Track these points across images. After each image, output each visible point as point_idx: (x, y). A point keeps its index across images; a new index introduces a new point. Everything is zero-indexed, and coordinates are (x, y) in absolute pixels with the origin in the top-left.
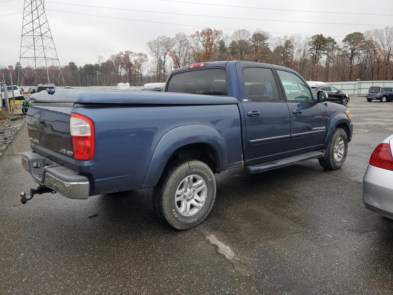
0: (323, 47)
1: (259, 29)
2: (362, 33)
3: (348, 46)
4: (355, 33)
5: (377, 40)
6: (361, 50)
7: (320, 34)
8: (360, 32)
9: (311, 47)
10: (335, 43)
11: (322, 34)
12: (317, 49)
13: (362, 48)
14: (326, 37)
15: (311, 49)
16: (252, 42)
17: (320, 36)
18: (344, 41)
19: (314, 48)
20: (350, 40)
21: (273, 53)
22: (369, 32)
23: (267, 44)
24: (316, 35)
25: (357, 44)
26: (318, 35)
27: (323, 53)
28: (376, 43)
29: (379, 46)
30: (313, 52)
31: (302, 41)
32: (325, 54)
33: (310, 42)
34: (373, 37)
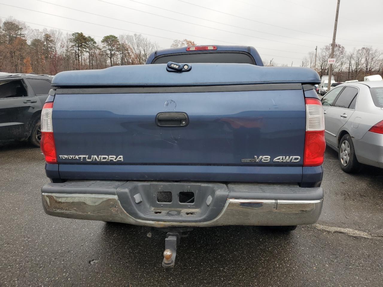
0: (84, 45)
1: (12, 17)
2: (116, 36)
3: (106, 47)
4: (111, 36)
5: (129, 44)
6: (118, 51)
7: (80, 32)
8: (115, 35)
9: (73, 44)
10: (95, 43)
11: (82, 32)
12: (78, 47)
13: (118, 49)
14: (87, 36)
15: (72, 46)
16: (3, 30)
17: (81, 34)
18: (103, 42)
19: (75, 45)
20: (107, 42)
21: (29, 46)
22: (122, 37)
23: (23, 36)
24: (76, 32)
25: (113, 46)
26: (78, 33)
27: (85, 51)
28: (129, 46)
29: (131, 49)
30: (75, 49)
31: (63, 36)
32: (87, 52)
33: (71, 39)
34: (126, 41)
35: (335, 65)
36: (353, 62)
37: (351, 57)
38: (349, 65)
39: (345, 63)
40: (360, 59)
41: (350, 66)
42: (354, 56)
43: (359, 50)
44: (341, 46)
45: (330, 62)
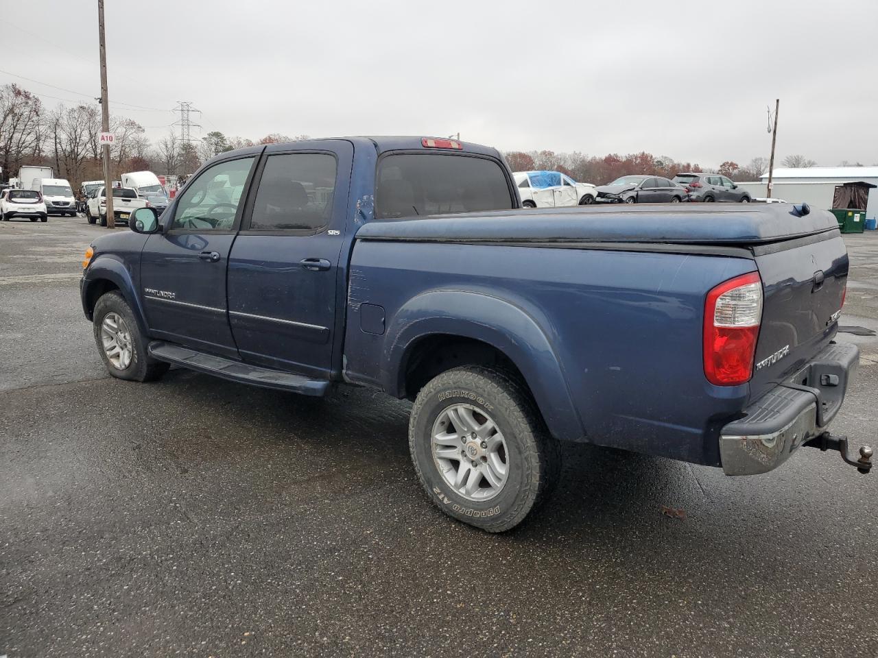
35: (23, 139)
36: (63, 136)
37: (56, 125)
38: (54, 141)
39: (46, 137)
40: (79, 130)
41: (58, 146)
42: (64, 121)
43: (73, 110)
44: (31, 96)
45: (103, 138)
